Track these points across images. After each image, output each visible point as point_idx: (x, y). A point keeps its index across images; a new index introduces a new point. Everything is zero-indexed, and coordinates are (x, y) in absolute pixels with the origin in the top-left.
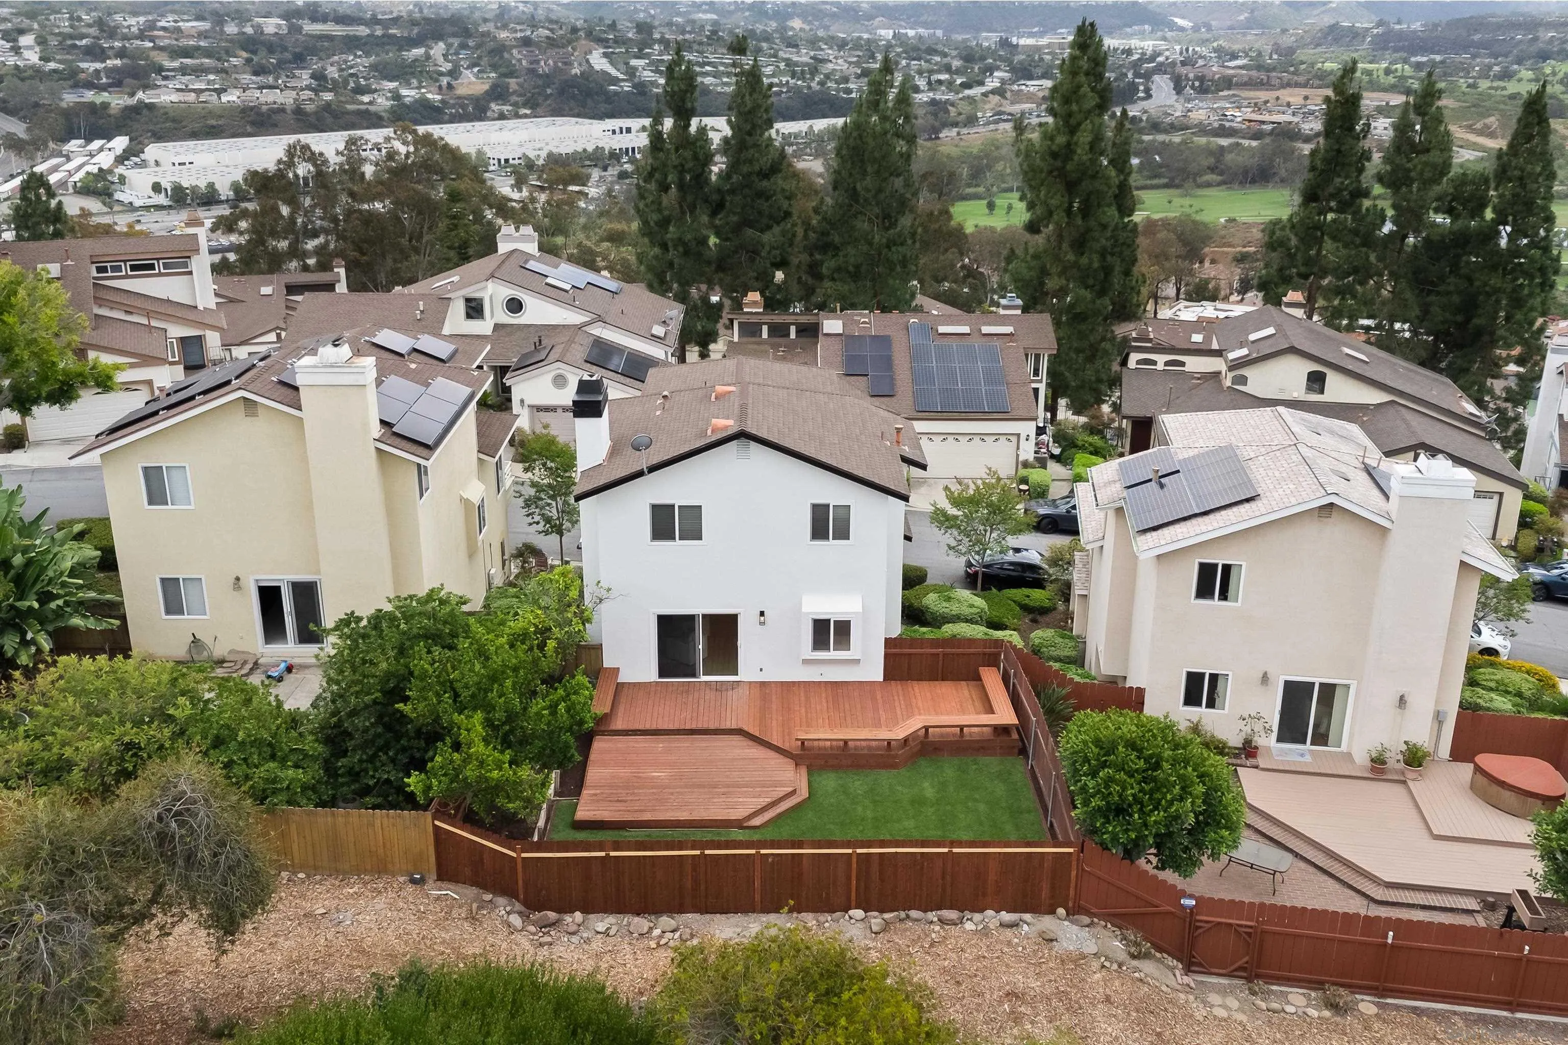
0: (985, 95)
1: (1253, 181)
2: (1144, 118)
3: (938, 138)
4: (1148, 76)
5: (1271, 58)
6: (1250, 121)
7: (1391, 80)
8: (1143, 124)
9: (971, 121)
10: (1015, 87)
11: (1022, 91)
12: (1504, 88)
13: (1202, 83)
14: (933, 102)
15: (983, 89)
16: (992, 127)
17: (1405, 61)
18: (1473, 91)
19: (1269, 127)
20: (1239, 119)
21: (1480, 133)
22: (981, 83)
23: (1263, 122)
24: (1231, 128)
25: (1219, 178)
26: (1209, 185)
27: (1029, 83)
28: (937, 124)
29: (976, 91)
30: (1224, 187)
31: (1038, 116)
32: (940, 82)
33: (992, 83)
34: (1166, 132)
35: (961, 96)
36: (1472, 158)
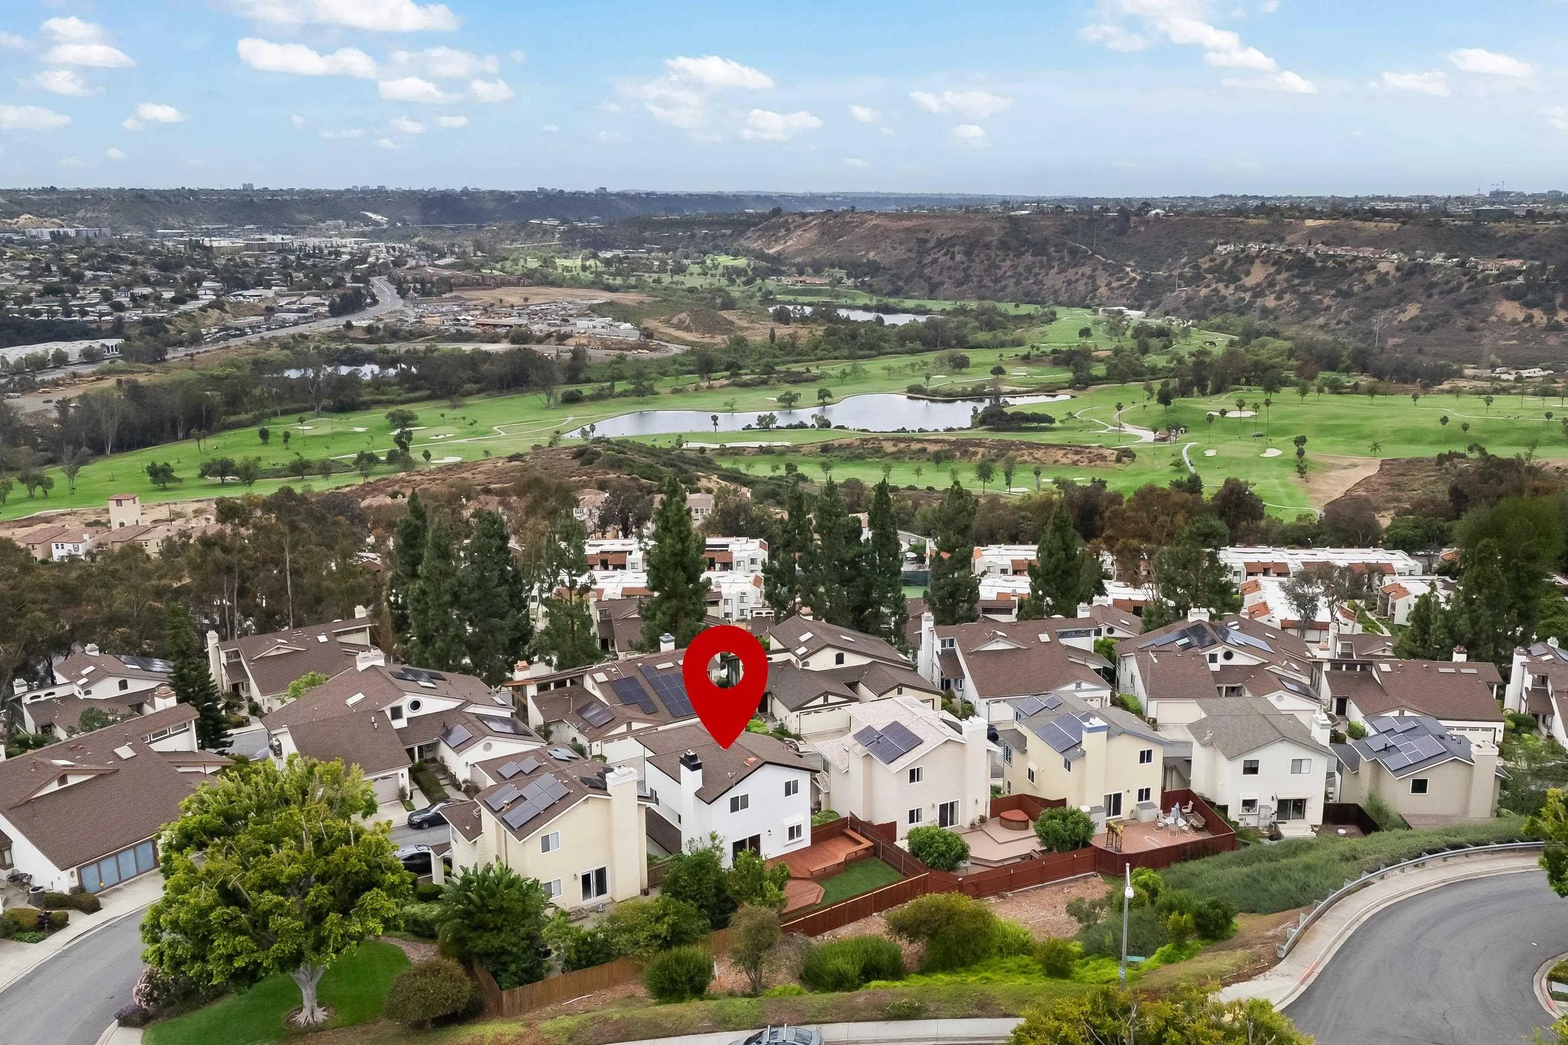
0: (203, 309)
1: (508, 387)
2: (381, 326)
3: (164, 360)
4: (364, 278)
5: (475, 255)
6: (483, 325)
7: (588, 276)
8: (381, 333)
9: (196, 339)
10: (232, 299)
11: (241, 302)
12: (683, 283)
13: (423, 285)
14: (146, 321)
15: (200, 303)
16: (222, 344)
17: (595, 256)
18: (659, 286)
19: (503, 331)
20: (473, 323)
21: (678, 327)
22: (196, 297)
23: (495, 326)
24: (467, 332)
25: (478, 386)
26: (469, 394)
27: (246, 293)
28: (161, 346)
29: (191, 306)
30: (483, 395)
31: (269, 329)
32: (145, 297)
33: (206, 296)
34: (406, 339)
35: (176, 312)
36: (679, 352)
